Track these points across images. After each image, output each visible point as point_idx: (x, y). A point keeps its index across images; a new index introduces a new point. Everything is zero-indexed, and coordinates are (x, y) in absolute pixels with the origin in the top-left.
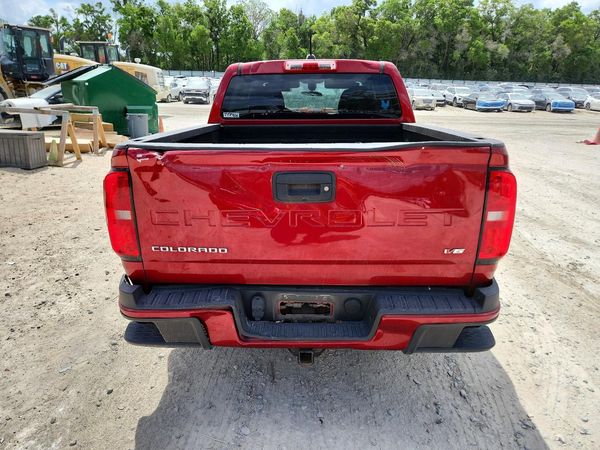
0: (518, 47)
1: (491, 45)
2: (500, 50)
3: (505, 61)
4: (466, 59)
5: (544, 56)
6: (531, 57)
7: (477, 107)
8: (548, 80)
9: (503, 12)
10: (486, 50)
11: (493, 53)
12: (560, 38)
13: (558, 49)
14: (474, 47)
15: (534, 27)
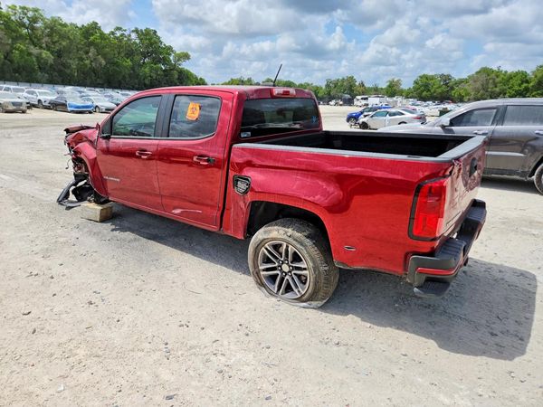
0: (59, 54)
1: (35, 51)
2: (44, 55)
3: (51, 65)
4: (11, 61)
5: (85, 65)
6: (74, 64)
7: (69, 109)
8: (94, 85)
9: (34, 20)
10: (30, 54)
11: (39, 57)
12: (92, 50)
13: (95, 59)
14: (18, 50)
15: (68, 38)
